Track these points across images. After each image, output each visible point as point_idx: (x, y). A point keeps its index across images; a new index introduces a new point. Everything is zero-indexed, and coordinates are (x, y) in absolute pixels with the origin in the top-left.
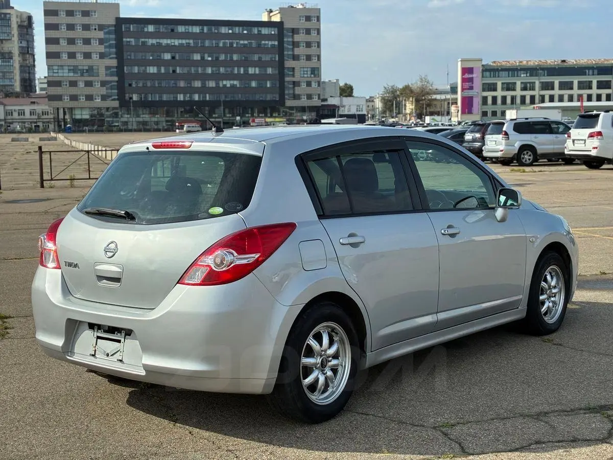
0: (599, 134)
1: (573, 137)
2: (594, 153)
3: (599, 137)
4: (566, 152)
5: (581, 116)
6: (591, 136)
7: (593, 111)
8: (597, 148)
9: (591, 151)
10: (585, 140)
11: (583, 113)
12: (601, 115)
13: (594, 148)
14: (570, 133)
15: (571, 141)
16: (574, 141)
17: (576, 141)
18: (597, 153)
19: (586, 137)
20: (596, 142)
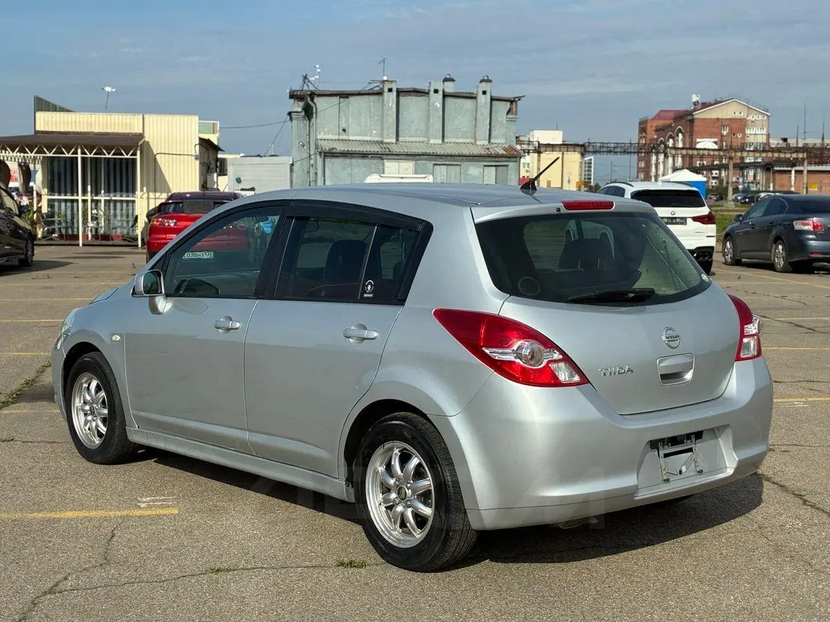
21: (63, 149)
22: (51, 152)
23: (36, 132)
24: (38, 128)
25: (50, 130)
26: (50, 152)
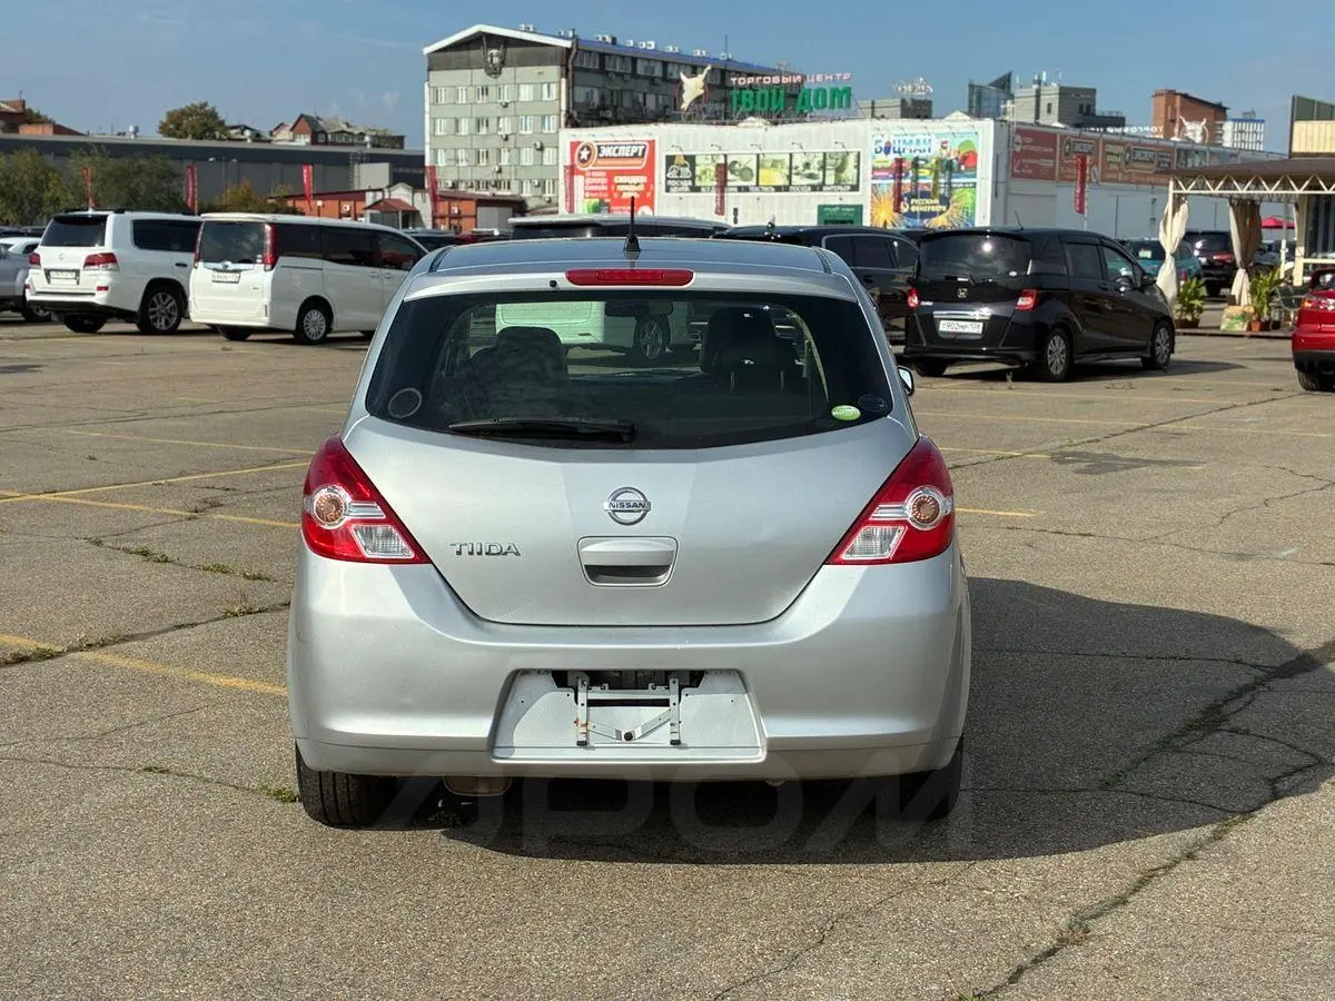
0: (109, 258)
1: (45, 264)
2: (100, 299)
3: (110, 266)
4: (29, 297)
5: (59, 220)
6: (91, 262)
7: (87, 210)
8: (106, 288)
9: (93, 294)
10: (77, 272)
11: (62, 214)
12: (109, 218)
13: (100, 289)
14: (38, 255)
15: (42, 273)
16: (48, 273)
17: (52, 274)
18: (108, 299)
19: (79, 265)
20: (102, 276)
21: (1321, 182)
22: (1301, 185)
23: (1292, 155)
24: (1296, 149)
25: (1315, 150)
26: (1299, 187)
